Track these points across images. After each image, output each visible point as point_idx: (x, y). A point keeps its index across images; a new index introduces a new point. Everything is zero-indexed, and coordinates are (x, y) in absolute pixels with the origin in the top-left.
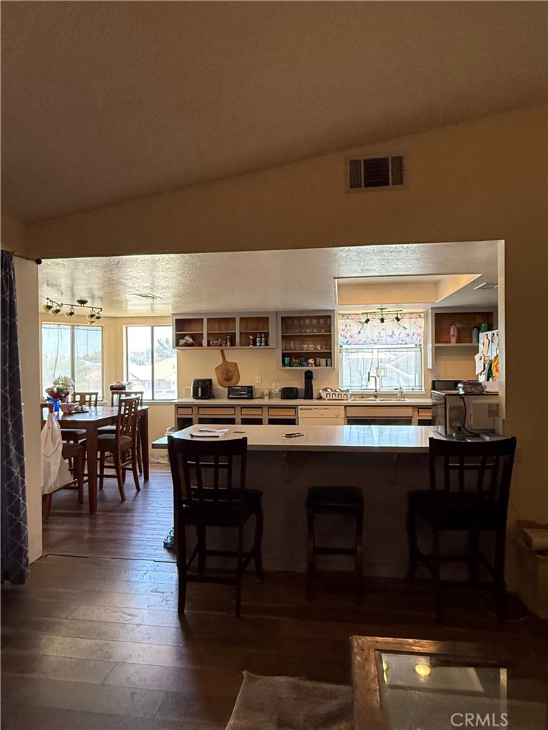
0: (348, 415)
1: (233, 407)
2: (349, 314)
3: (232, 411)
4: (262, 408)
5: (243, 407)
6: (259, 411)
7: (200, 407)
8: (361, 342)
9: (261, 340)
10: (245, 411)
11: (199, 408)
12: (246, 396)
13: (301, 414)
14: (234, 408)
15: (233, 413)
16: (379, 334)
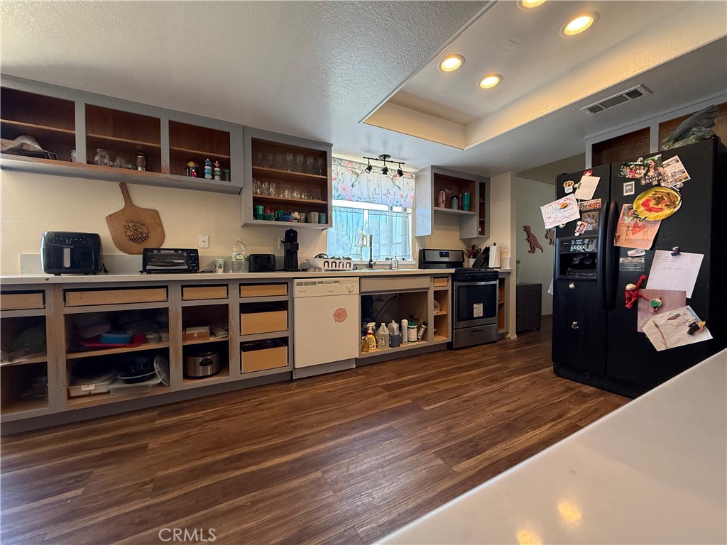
0: (362, 291)
1: (164, 286)
2: (342, 160)
3: (160, 294)
4: (227, 285)
5: (185, 285)
6: (221, 292)
7: (67, 290)
8: (355, 198)
9: (213, 170)
10: (189, 293)
11: (65, 291)
12: (186, 267)
13: (298, 291)
14: (166, 287)
15: (163, 297)
16: (375, 190)
